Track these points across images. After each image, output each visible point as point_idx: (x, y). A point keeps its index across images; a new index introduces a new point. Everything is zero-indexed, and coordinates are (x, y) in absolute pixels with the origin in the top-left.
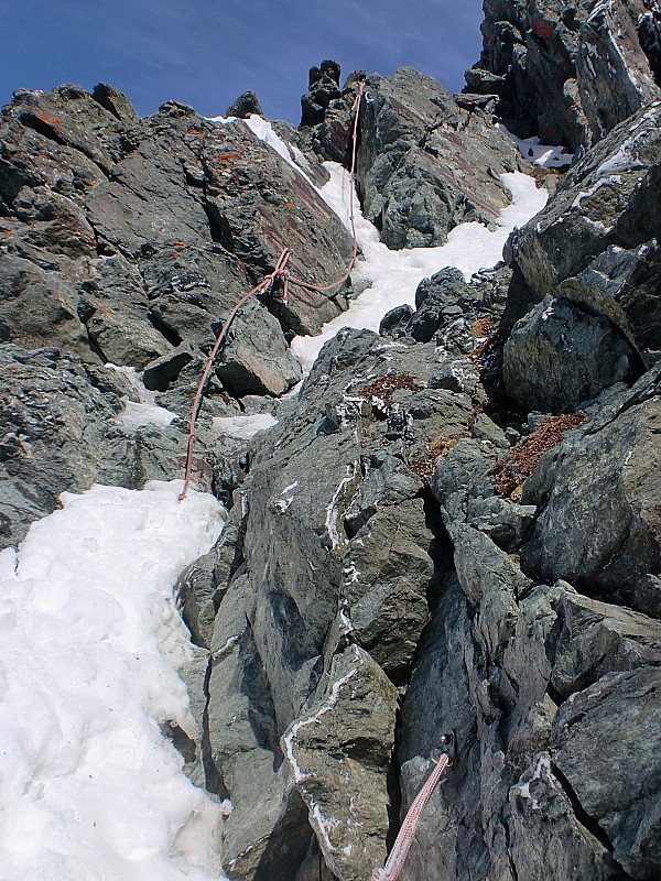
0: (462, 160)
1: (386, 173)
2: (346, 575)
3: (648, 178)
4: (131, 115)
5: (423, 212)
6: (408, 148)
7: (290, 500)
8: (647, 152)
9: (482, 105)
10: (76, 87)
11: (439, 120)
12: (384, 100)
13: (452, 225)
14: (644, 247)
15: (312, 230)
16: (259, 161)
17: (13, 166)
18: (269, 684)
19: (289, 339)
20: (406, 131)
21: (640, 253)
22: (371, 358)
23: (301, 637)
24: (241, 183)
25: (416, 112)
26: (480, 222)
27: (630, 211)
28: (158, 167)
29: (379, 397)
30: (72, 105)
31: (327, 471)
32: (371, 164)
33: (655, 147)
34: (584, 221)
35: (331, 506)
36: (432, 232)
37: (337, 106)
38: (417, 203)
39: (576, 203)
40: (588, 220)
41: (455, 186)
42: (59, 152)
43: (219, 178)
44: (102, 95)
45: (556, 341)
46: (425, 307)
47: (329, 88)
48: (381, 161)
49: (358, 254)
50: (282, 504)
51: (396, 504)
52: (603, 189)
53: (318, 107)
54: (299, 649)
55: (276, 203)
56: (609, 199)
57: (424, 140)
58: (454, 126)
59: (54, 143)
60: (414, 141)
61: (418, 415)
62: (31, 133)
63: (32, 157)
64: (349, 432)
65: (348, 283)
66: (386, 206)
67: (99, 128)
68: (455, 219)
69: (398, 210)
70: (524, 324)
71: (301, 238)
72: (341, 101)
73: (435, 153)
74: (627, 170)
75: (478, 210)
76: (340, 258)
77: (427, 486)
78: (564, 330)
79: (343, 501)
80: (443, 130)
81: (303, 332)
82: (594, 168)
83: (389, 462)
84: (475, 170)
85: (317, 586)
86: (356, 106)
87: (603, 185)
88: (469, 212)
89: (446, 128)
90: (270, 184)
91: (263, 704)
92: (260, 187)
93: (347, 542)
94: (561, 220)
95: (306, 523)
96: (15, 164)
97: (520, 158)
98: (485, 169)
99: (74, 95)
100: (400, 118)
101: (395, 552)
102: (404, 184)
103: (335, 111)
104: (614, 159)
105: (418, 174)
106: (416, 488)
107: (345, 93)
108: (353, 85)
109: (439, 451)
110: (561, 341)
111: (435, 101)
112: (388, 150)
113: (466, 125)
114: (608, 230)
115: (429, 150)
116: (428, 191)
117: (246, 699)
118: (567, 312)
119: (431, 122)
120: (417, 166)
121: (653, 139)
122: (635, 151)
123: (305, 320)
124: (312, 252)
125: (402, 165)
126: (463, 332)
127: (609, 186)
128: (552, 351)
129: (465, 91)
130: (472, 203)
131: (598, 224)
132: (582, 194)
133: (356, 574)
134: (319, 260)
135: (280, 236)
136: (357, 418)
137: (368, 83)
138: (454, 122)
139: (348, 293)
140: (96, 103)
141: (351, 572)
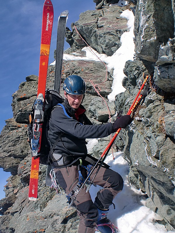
0: (109, 22)
1: (96, 40)
2: (166, 171)
3: (154, 19)
4: (37, 77)
5: (111, 42)
6: (96, 31)
7: (137, 161)
8: (148, 11)
9: (103, 5)
10: (22, 83)
11: (97, 18)
12: (82, 26)
13: (119, 38)
14: (169, 42)
15: (91, 70)
16: (68, 67)
17: (24, 112)
18: (169, 198)
19: (107, 98)
20: (92, 28)
21: (169, 45)
22: (127, 106)
23: (167, 185)
24: (69, 75)
25: (91, 22)
26: (125, 32)
27: (157, 29)
28: (50, 87)
29: (136, 117)
30: (25, 87)
31: (140, 147)
32: (91, 41)
33: (149, 8)
34: (148, 41)
35: (148, 157)
36: (116, 44)
37: (74, 36)
38: (108, 41)
39: (142, 40)
40: (149, 40)
41: (113, 30)
42: (30, 101)
43: (64, 78)
44: (28, 79)
45: (167, 77)
46: (129, 76)
47: (69, 33)
48: (93, 39)
49: (105, 64)
50: (136, 163)
51: (163, 145)
52: (145, 30)
53: (70, 39)
54: (169, 188)
55: (79, 72)
56: (149, 31)
57: (98, 26)
58: (101, 16)
59: (28, 100)
60: (96, 28)
61: (149, 117)
62: (22, 102)
63: (26, 107)
64: (137, 132)
65: (109, 73)
66: (102, 48)
67: (33, 87)
68: (119, 36)
69: (105, 47)
70: (155, 78)
71: (90, 74)
72: (74, 34)
73: (102, 26)
74: (147, 20)
75: (122, 30)
76: (102, 70)
77: (166, 134)
78: (167, 73)
79: (150, 153)
80: (100, 20)
81: (108, 94)
82: (139, 26)
83: (152, 136)
84: (114, 21)
85: (161, 175)
86: (78, 32)
87: (145, 29)
88: (120, 32)
89: (100, 18)
90: (75, 69)
91: (171, 203)
92: (73, 72)
93: (159, 161)
94: (142, 46)
95: (146, 165)
96: (24, 111)
97: (121, 8)
98: (115, 19)
99: (23, 85)
100: (88, 27)
101: (173, 158)
102: (101, 40)
103: (74, 37)
104: (142, 20)
105: (103, 35)
106: (164, 137)
107: (73, 31)
108: (73, 28)
109: (162, 122)
110: (168, 76)
111: (93, 15)
112: (92, 35)
113: (103, 13)
114: (155, 38)
115: (100, 27)
116: (108, 37)
117: (167, 205)
118: (163, 69)
119: (96, 20)
120: (101, 34)
121: (147, 7)
122: (145, 14)
123: (106, 91)
124: (95, 75)
125: (98, 36)
126: (142, 82)
127: (146, 28)
128: (168, 80)
129: (97, 5)
130: (119, 29)
131: (152, 39)
132: (142, 36)
133: (168, 169)
134: (98, 75)
135: (86, 78)
136: (135, 127)
137: (76, 25)
138: (100, 15)
139: (110, 76)
140: (29, 82)
141: (166, 170)
